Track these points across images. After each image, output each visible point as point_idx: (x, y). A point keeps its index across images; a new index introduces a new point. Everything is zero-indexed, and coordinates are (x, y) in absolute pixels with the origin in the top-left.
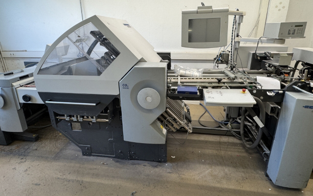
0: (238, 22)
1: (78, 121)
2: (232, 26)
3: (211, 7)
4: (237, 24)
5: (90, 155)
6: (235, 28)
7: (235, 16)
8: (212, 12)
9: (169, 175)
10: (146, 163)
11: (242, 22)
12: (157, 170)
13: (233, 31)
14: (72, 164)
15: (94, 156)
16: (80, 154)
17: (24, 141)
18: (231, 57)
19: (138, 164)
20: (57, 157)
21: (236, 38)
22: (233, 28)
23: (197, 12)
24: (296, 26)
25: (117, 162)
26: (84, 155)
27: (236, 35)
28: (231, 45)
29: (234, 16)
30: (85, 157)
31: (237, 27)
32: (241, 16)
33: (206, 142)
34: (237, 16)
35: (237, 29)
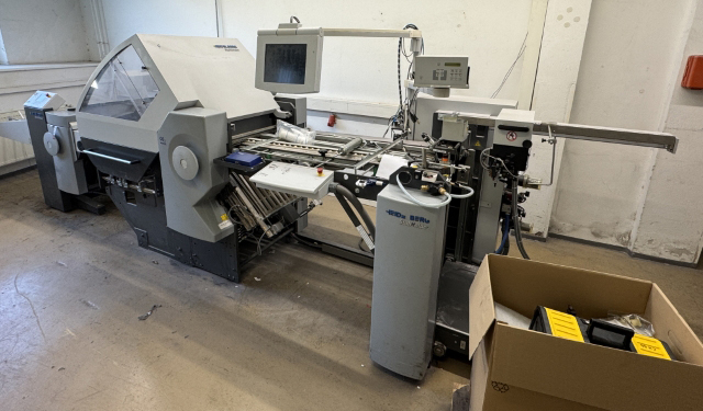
1: (122, 187)
5: (147, 247)
9: (226, 299)
10: (209, 276)
12: (216, 289)
14: (117, 253)
15: (151, 249)
16: (136, 242)
17: (88, 211)
19: (199, 275)
20: (107, 239)
23: (277, 33)
24: (446, 65)
25: (173, 264)
26: (140, 245)
30: (141, 248)
33: (336, 273)
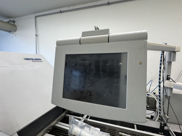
0: (167, 60)
2: (159, 66)
3: (107, 31)
4: (166, 64)
6: (164, 68)
7: (163, 52)
8: (109, 40)
11: (174, 60)
13: (160, 72)
18: (160, 103)
21: (166, 82)
22: (160, 68)
23: (80, 42)
27: (165, 78)
28: (158, 88)
29: (160, 52)
31: (166, 66)
32: (173, 52)
34: (165, 53)
35: (166, 70)
